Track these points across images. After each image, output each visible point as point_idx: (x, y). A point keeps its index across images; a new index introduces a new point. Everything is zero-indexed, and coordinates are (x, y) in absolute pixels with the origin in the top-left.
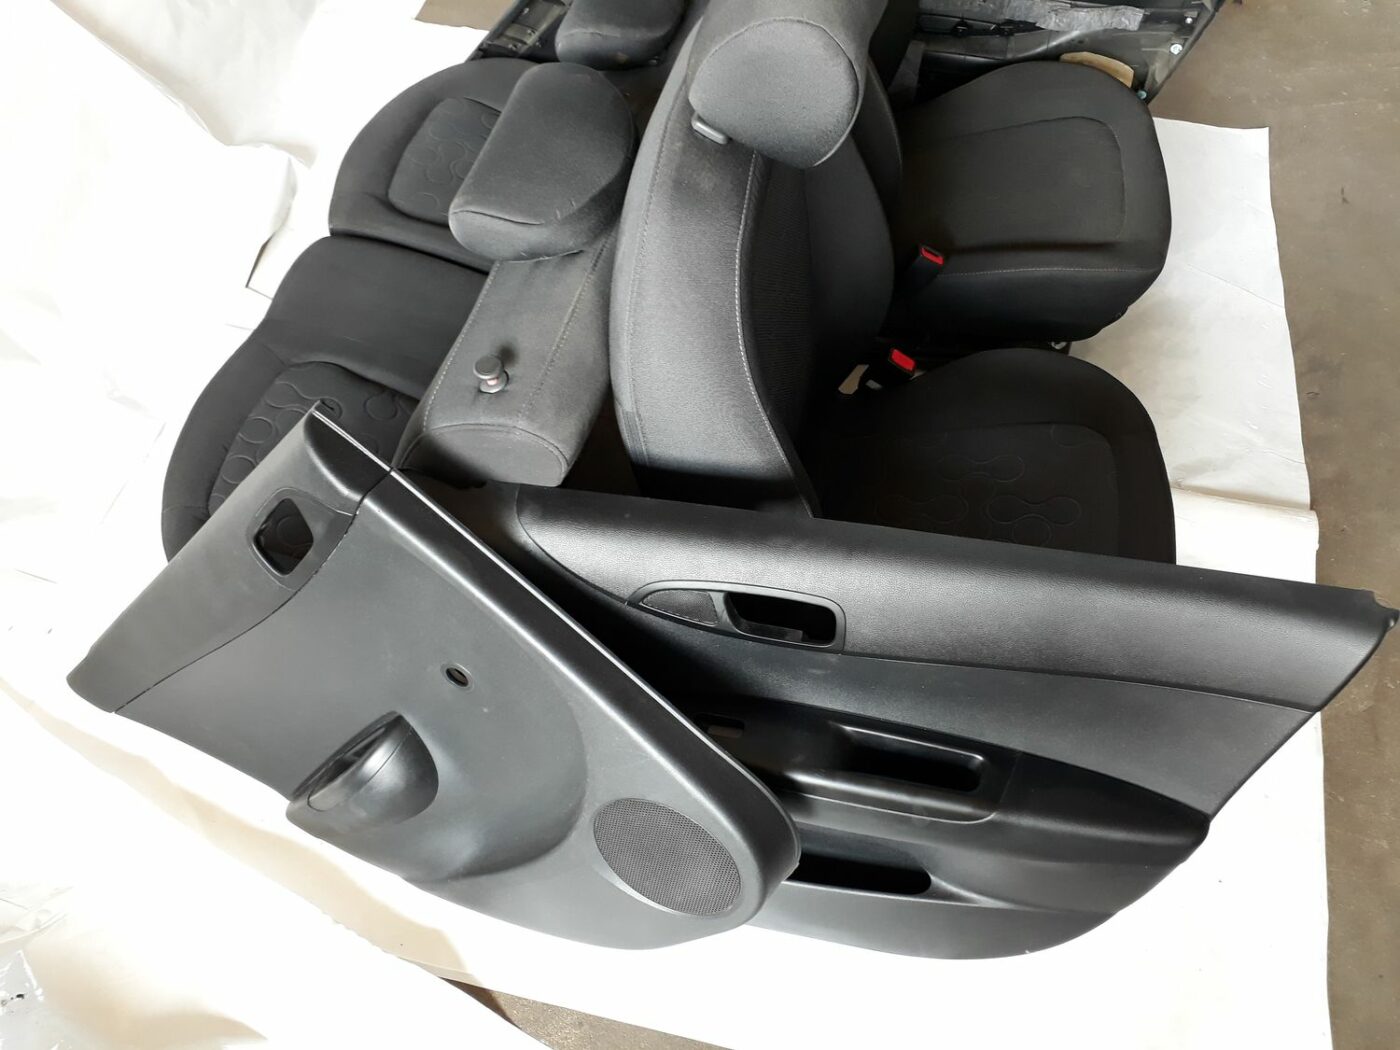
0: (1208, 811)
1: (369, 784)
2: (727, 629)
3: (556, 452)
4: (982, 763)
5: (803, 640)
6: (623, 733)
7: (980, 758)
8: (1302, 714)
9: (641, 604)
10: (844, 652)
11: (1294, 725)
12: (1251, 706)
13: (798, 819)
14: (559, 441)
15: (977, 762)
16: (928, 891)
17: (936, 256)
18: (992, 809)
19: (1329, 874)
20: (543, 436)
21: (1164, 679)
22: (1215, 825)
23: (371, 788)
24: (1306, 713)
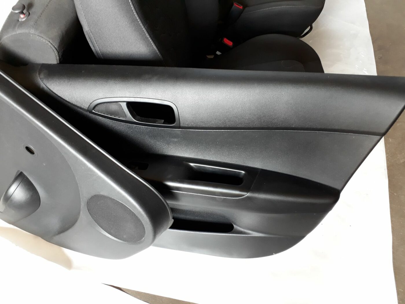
0: (340, 188)
1: (10, 199)
2: (130, 120)
3: (50, 44)
4: (245, 174)
5: (163, 123)
6: (84, 165)
7: (243, 172)
8: (377, 138)
9: (93, 111)
10: (180, 127)
11: (374, 144)
12: (354, 136)
13: (169, 202)
14: (49, 38)
15: (242, 174)
16: (232, 231)
17: (240, 6)
18: (247, 192)
19: (392, 221)
20: (42, 36)
21: (315, 127)
22: (342, 194)
23: (12, 201)
24: (379, 137)
